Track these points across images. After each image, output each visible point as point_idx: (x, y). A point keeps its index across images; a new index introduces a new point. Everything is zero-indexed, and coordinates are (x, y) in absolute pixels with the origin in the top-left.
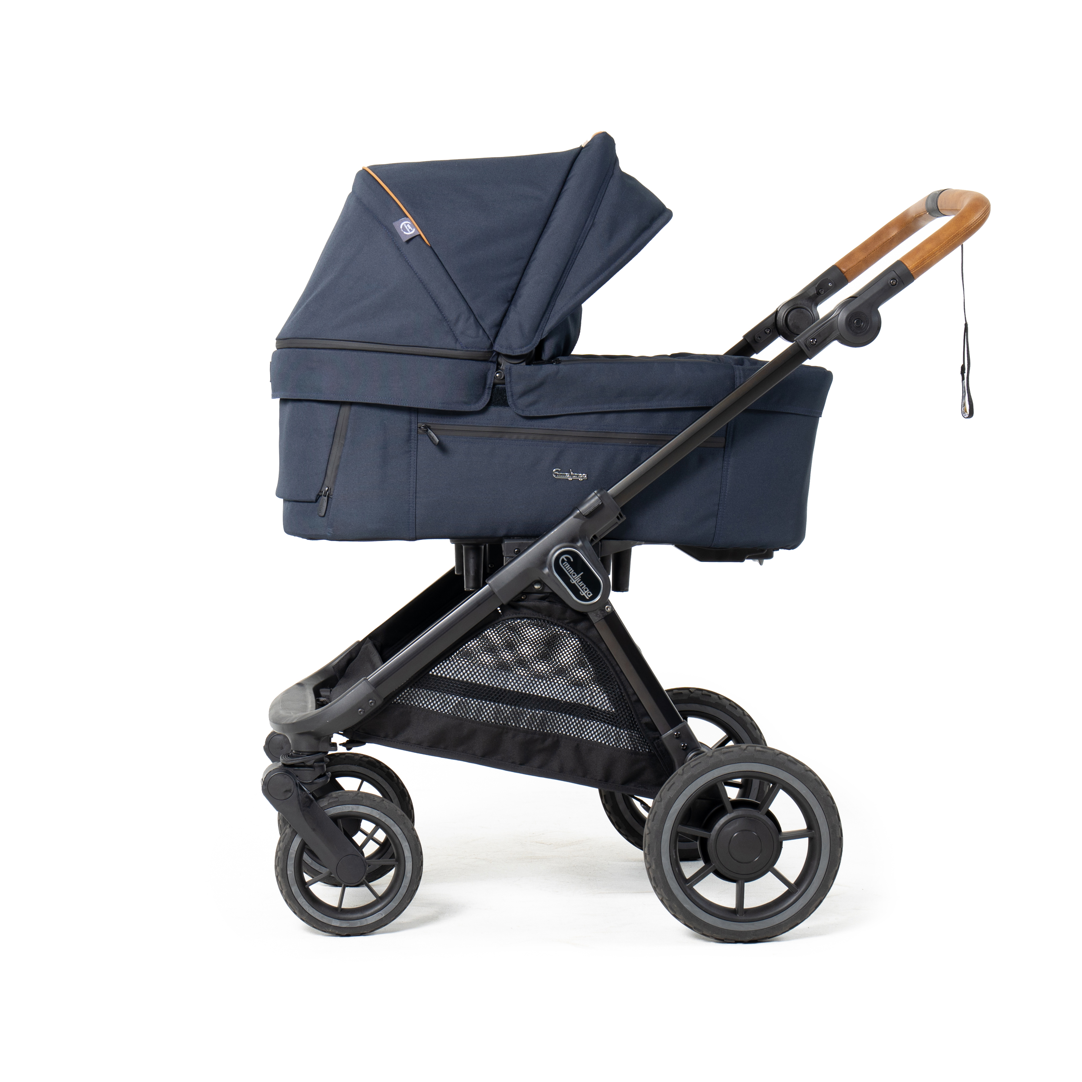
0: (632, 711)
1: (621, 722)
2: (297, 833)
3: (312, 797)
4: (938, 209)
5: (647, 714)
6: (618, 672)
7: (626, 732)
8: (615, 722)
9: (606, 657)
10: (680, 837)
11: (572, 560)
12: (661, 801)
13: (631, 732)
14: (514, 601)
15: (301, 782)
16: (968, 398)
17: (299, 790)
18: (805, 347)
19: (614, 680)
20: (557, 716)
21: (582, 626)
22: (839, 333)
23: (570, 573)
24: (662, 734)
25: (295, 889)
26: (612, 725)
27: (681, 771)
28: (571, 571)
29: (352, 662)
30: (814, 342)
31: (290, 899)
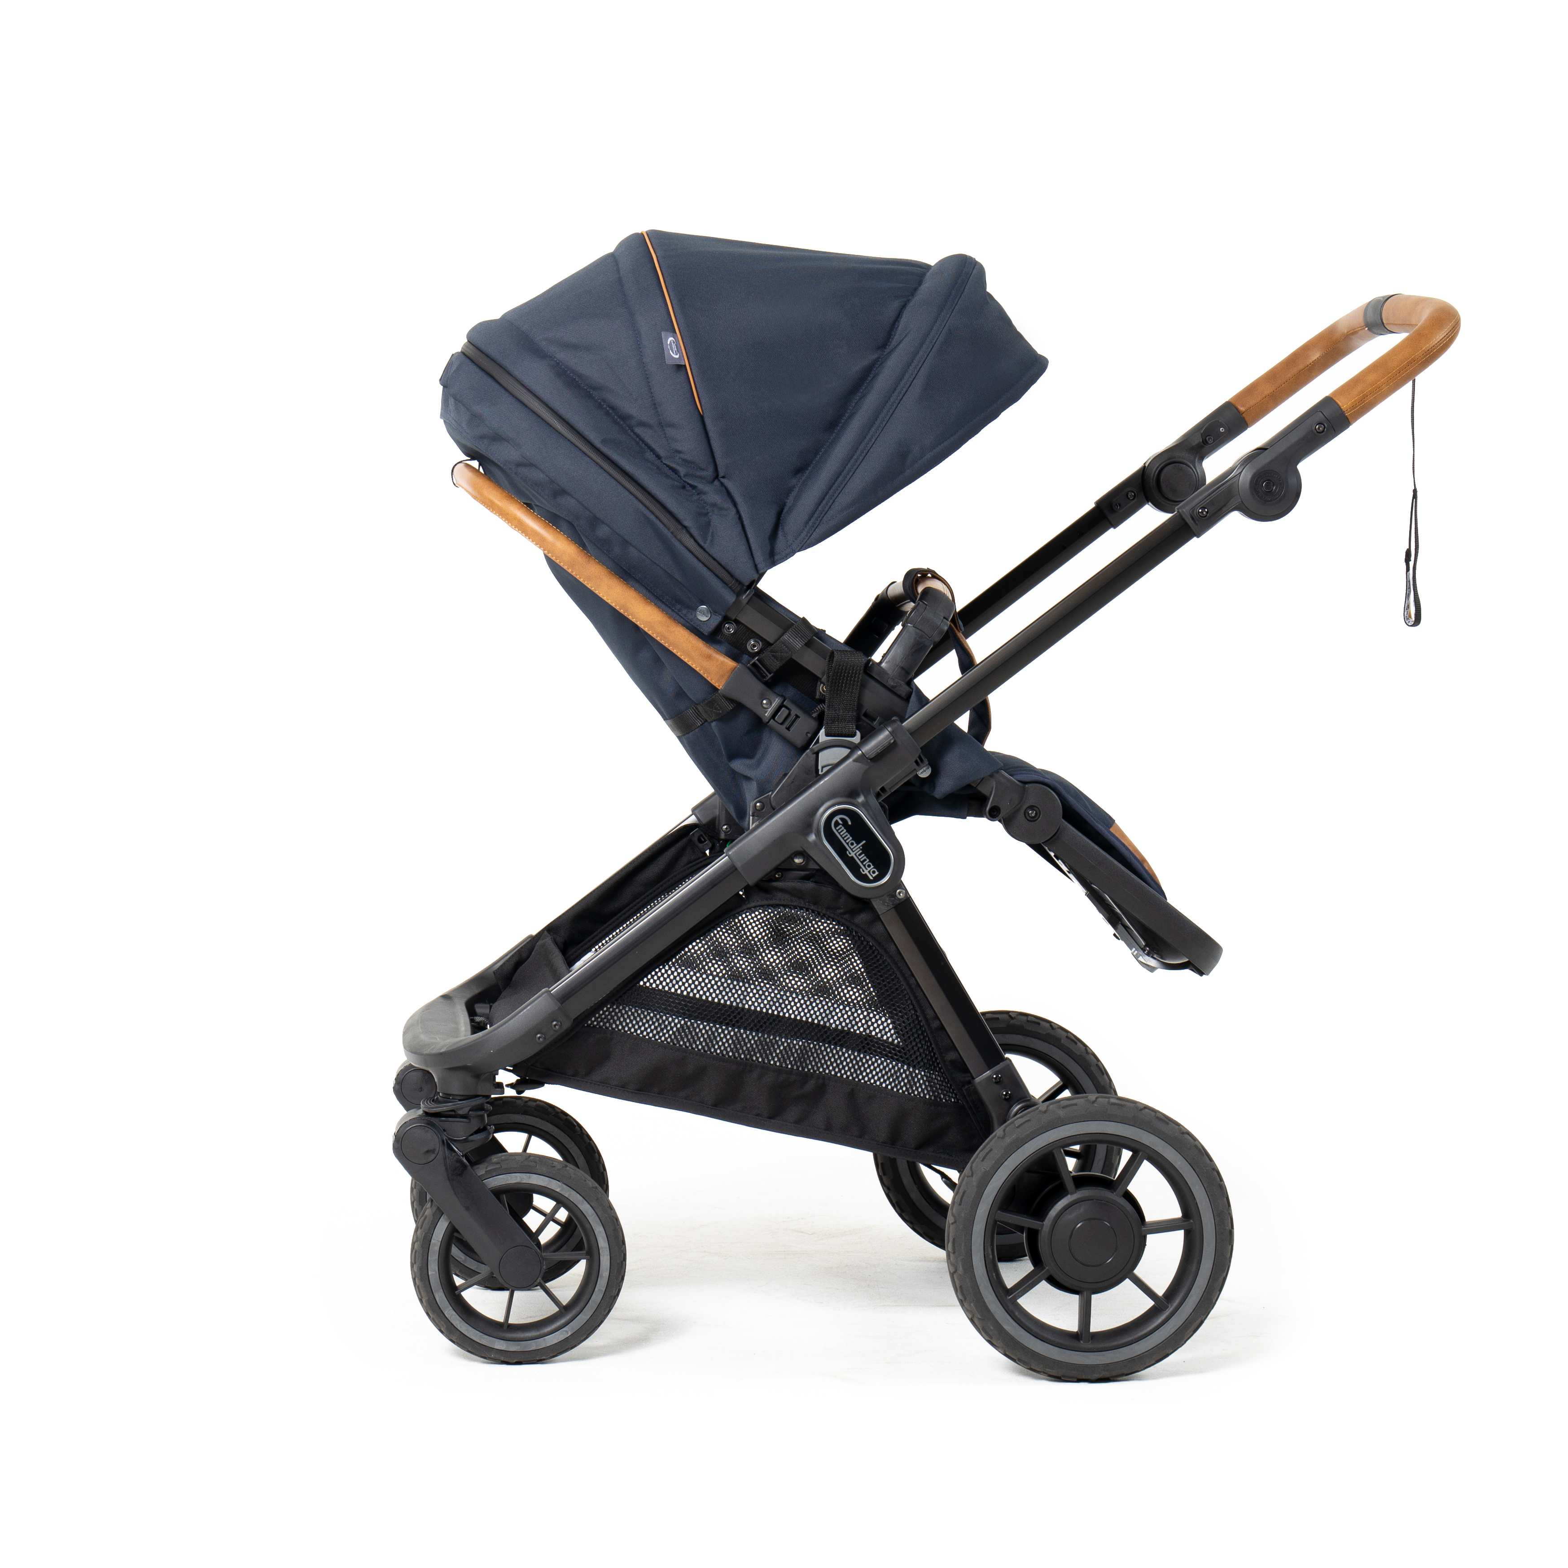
0: (932, 1042)
1: (917, 1058)
2: (443, 1213)
3: (465, 1161)
4: (1383, 323)
5: (955, 1048)
6: (913, 986)
7: (923, 1073)
8: (907, 1059)
9: (896, 963)
10: (1000, 1226)
11: (850, 823)
12: (972, 1176)
13: (930, 1074)
14: (765, 881)
15: (450, 1139)
16: (1414, 598)
17: (446, 1150)
18: (1191, 519)
19: (907, 997)
20: (823, 1048)
21: (862, 918)
22: (1240, 500)
23: (847, 841)
24: (975, 1077)
25: (440, 1297)
26: (903, 1063)
27: (1002, 1133)
28: (849, 838)
29: (521, 965)
30: (1204, 513)
31: (434, 1311)
